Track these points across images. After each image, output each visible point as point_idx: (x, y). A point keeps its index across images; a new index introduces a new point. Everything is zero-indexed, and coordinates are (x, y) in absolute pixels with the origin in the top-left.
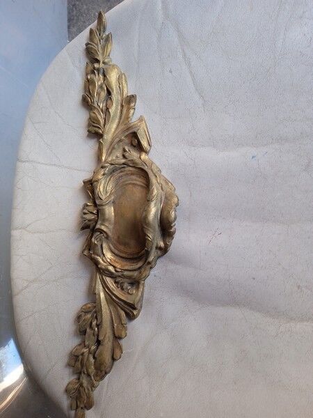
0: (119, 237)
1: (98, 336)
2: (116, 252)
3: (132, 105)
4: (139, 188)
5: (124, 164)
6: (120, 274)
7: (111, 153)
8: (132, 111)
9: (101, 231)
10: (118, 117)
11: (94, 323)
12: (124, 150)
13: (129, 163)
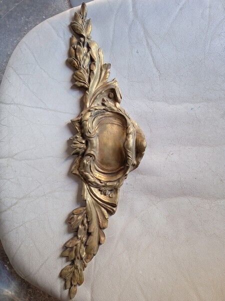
0: (102, 160)
1: (88, 230)
2: (100, 170)
3: (108, 70)
4: (116, 126)
5: (104, 109)
6: (103, 184)
7: (93, 101)
8: (108, 74)
9: (91, 155)
10: (98, 78)
11: (85, 221)
12: (103, 100)
13: (108, 109)
